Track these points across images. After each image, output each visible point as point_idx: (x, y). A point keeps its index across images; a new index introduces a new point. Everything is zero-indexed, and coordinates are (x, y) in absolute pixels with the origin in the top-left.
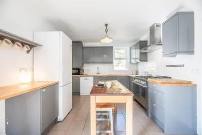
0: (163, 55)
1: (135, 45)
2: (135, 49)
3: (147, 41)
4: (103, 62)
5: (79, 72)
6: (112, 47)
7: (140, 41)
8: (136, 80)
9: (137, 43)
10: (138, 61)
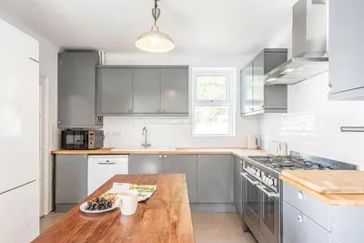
0: (331, 94)
1: (252, 63)
2: (253, 73)
3: (285, 51)
4: (160, 113)
5: (86, 141)
6: (187, 67)
7: (266, 51)
8: (251, 170)
9: (258, 57)
10: (259, 109)
